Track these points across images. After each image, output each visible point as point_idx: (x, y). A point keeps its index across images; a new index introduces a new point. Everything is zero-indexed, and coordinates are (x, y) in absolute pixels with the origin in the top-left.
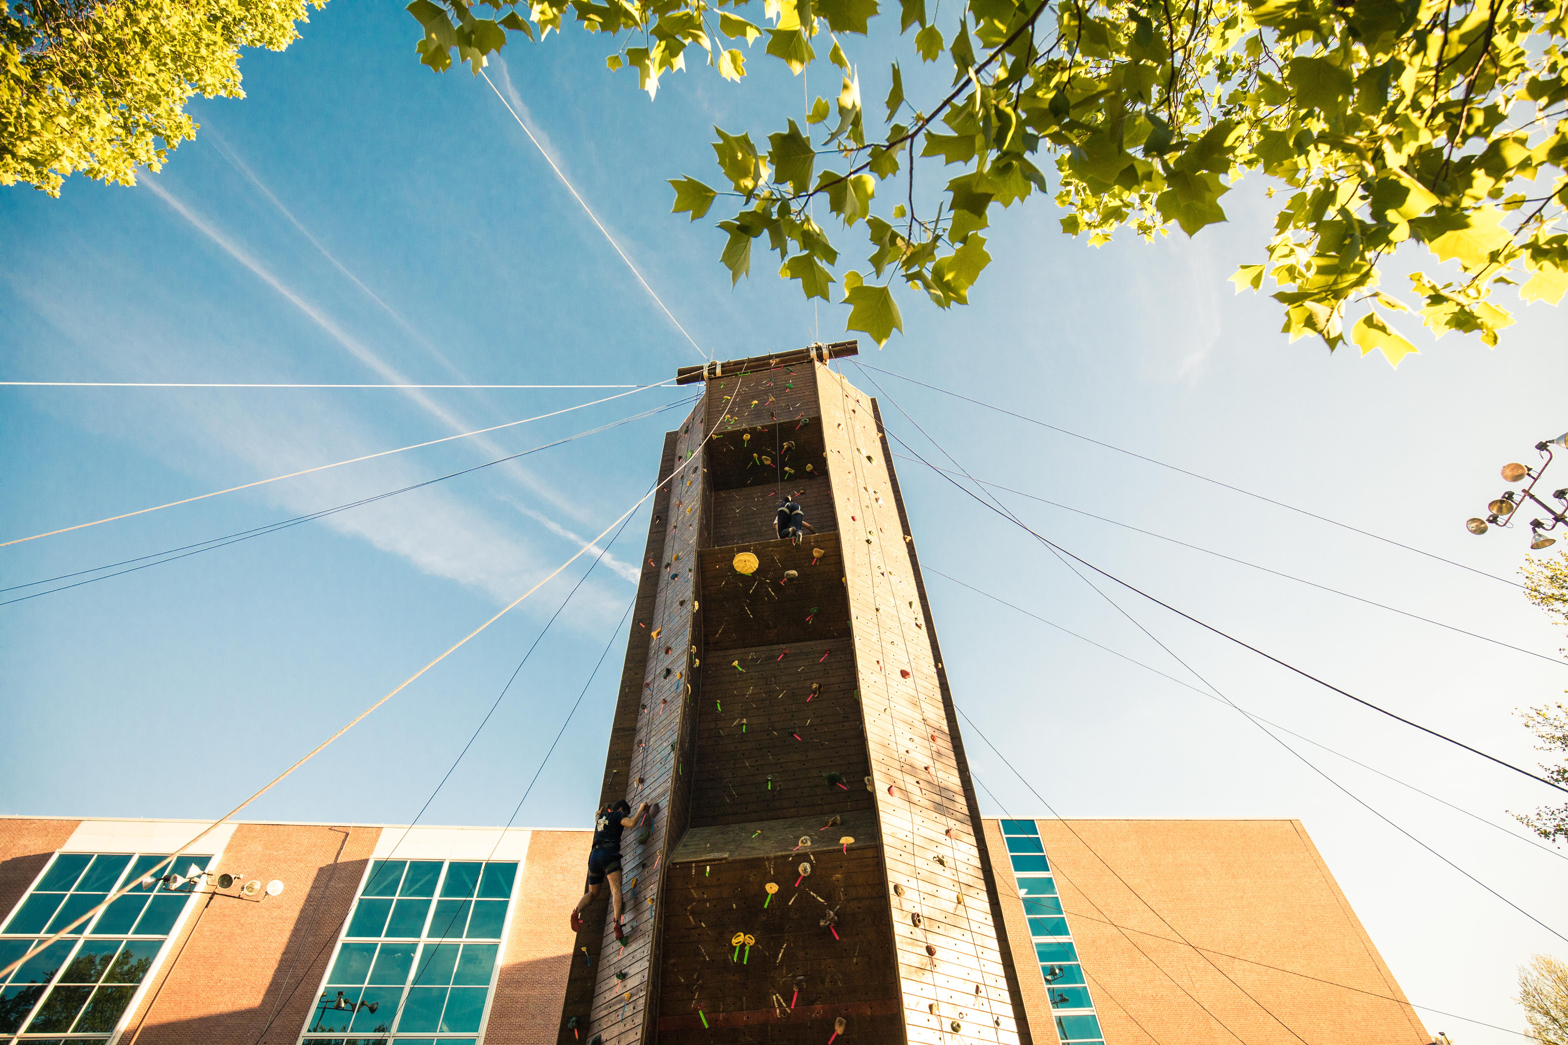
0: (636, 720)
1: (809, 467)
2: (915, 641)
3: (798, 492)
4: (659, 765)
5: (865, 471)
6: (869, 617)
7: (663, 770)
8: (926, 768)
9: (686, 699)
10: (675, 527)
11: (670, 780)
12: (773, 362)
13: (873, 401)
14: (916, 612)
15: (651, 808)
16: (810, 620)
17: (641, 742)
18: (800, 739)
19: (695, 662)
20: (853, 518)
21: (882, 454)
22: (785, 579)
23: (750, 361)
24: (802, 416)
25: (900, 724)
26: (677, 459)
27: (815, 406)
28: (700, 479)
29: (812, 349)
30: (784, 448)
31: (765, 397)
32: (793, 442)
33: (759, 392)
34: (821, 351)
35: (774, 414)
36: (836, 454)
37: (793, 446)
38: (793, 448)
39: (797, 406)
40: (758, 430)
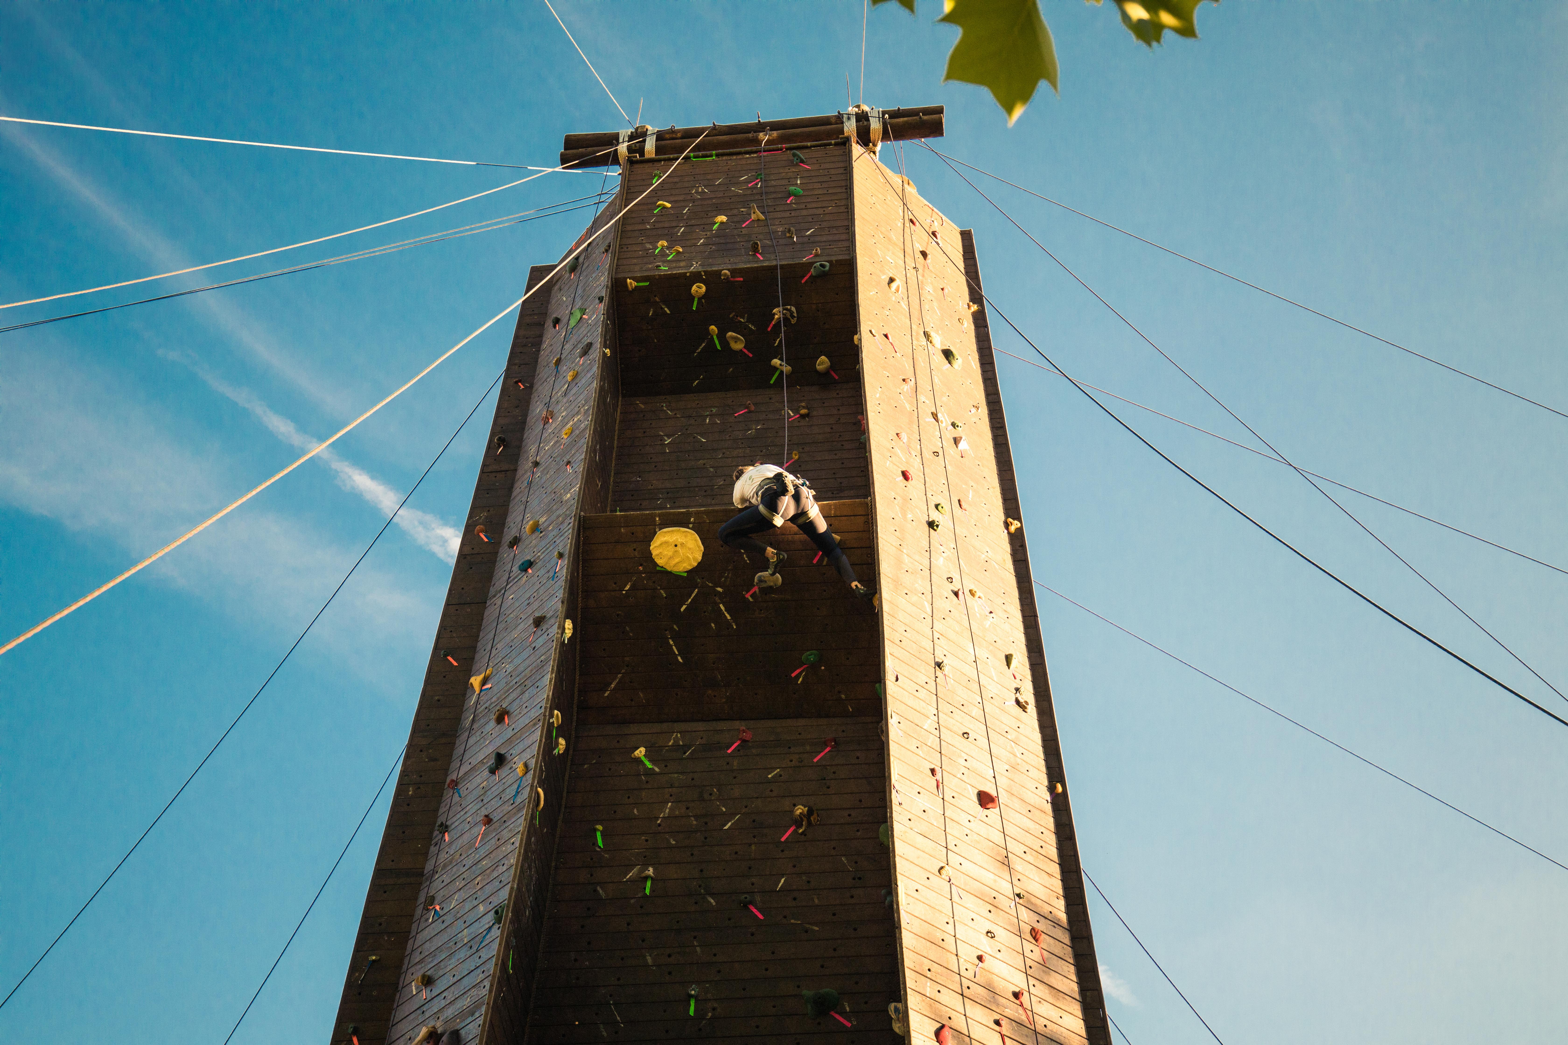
0: (425, 855)
1: (823, 362)
2: (1012, 735)
3: (796, 411)
4: (462, 954)
5: (936, 380)
6: (922, 679)
7: (471, 964)
8: (1016, 995)
9: (533, 817)
10: (536, 464)
11: (487, 984)
12: (764, 137)
13: (966, 237)
14: (1018, 677)
15: (444, 1038)
16: (799, 675)
17: (431, 900)
18: (761, 917)
19: (557, 744)
20: (905, 476)
21: (974, 347)
22: (756, 589)
23: (716, 131)
24: (817, 255)
25: (970, 901)
26: (549, 323)
27: (843, 237)
28: (595, 369)
29: (849, 117)
30: (774, 318)
31: (742, 210)
32: (793, 309)
33: (730, 199)
34: (865, 123)
35: (758, 245)
36: (880, 340)
37: (793, 317)
38: (793, 321)
39: (808, 233)
40: (722, 278)
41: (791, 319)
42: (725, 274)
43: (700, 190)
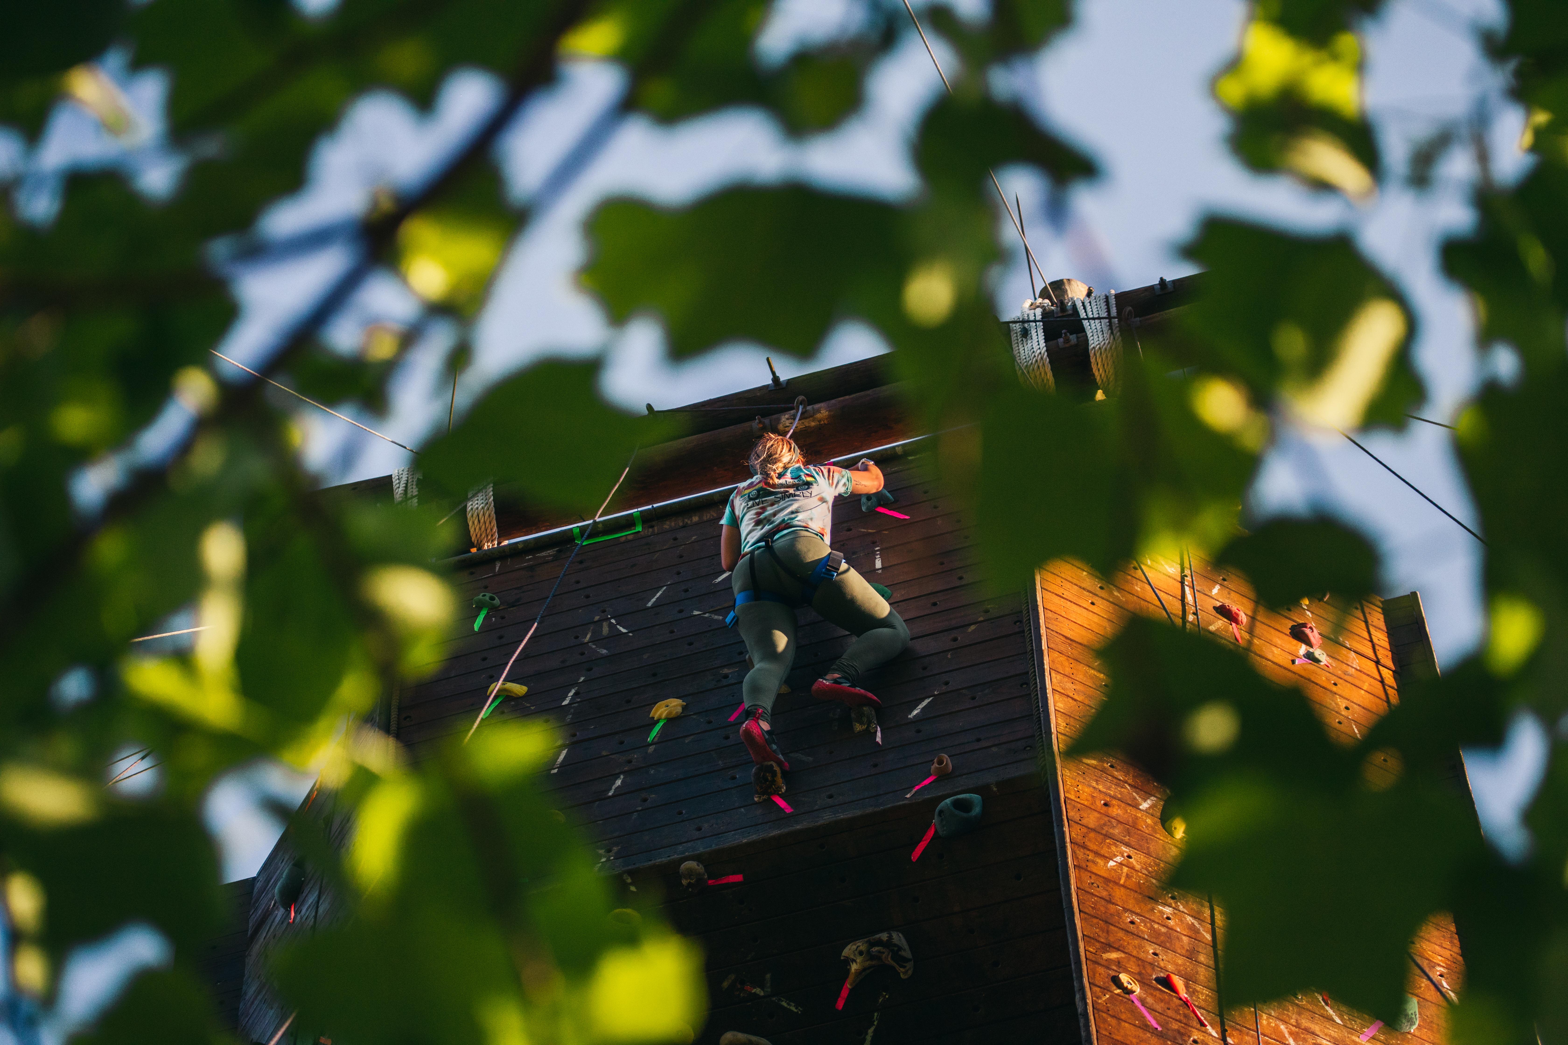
24: (942, 777)
29: (1024, 328)
30: (849, 970)
31: (726, 671)
32: (898, 938)
33: (690, 644)
34: (1073, 338)
35: (774, 774)
36: (1150, 1000)
37: (902, 961)
38: (905, 973)
39: (915, 712)
40: (684, 882)
41: (897, 967)
42: (690, 873)
43: (605, 630)
